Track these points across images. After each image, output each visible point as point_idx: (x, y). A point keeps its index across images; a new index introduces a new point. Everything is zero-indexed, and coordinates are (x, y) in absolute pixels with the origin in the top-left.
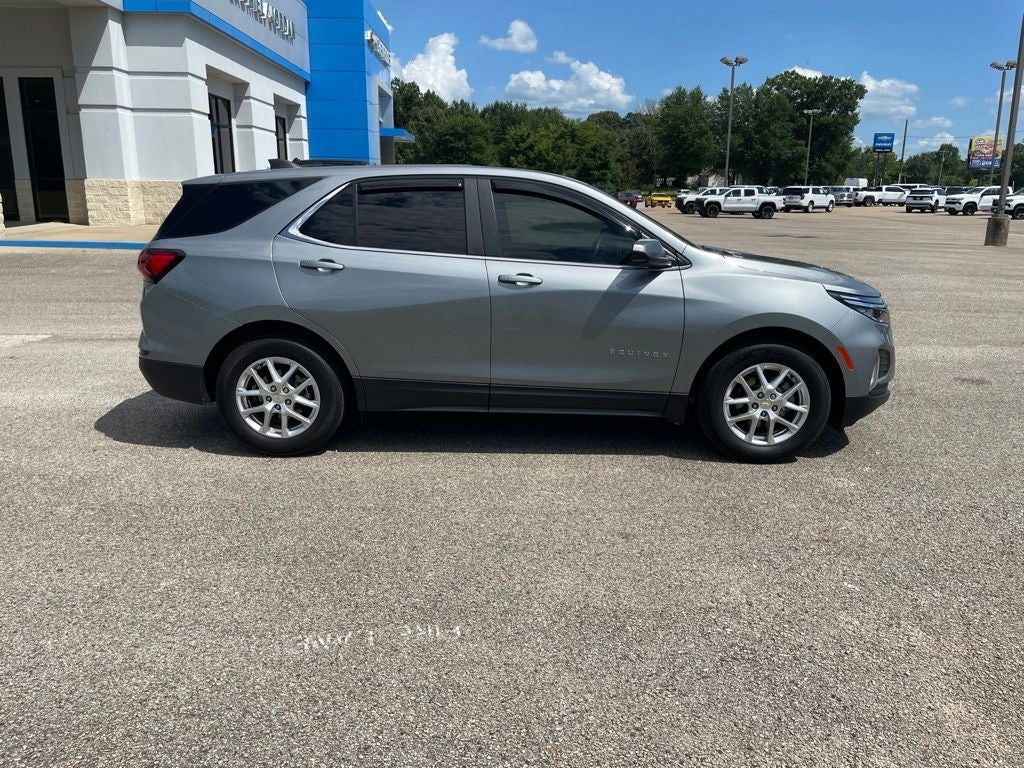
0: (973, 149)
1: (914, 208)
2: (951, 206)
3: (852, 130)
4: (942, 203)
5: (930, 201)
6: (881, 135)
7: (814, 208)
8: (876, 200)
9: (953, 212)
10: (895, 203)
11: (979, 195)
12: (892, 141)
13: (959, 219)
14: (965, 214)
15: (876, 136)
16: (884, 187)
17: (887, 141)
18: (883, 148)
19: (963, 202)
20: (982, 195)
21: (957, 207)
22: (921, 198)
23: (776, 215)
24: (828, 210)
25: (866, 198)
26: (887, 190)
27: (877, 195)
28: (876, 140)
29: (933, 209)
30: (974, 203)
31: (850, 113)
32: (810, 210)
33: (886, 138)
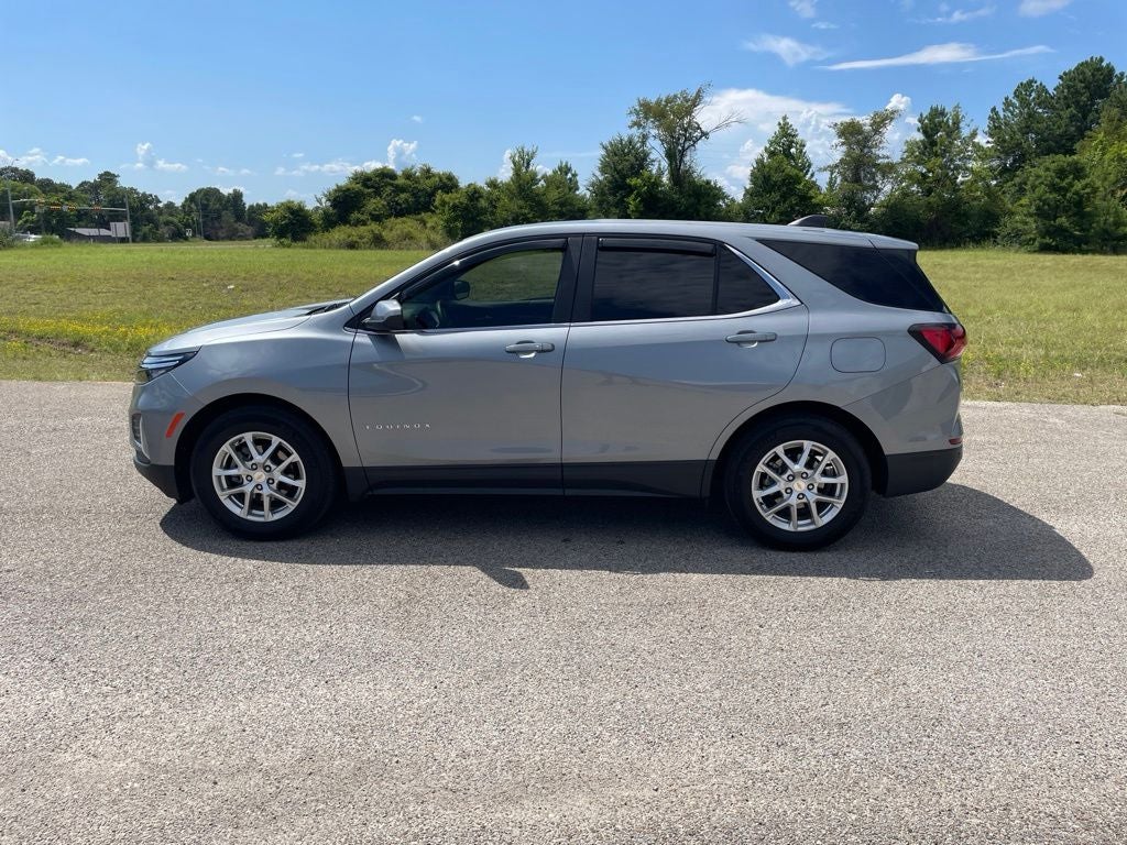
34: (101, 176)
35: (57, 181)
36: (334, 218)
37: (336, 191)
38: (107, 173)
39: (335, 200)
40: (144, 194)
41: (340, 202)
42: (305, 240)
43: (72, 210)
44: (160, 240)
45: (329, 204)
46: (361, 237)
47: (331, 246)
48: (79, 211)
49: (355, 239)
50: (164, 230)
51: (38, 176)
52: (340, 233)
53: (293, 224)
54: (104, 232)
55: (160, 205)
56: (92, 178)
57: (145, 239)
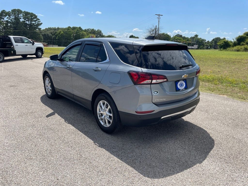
34: (195, 36)
35: (186, 37)
36: (236, 44)
37: (238, 37)
38: (196, 35)
39: (238, 39)
40: (203, 39)
41: (239, 40)
42: (226, 49)
43: (187, 43)
44: (204, 49)
45: (236, 40)
46: (241, 49)
47: (233, 51)
48: (189, 43)
49: (239, 49)
50: (205, 47)
51: (183, 36)
52: (236, 48)
53: (224, 45)
54: (193, 47)
55: (206, 41)
56: (193, 36)
57: (201, 49)
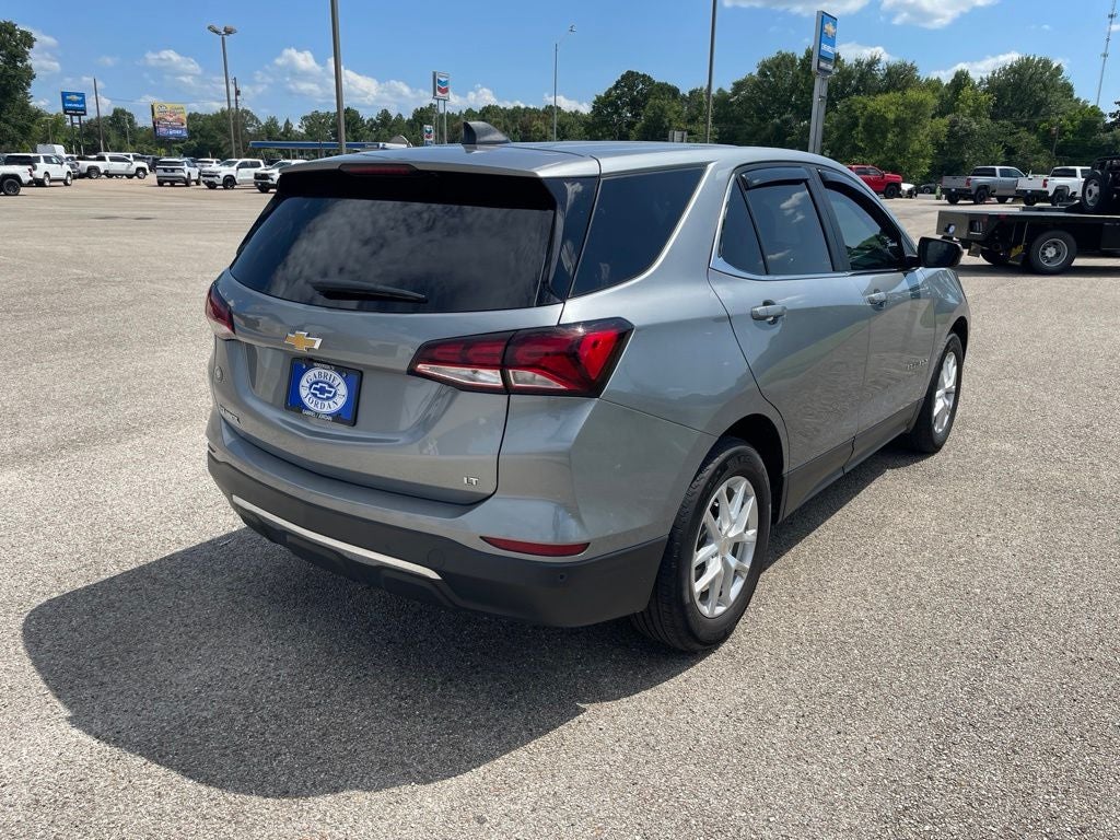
0: (157, 115)
1: (166, 181)
2: (210, 179)
3: (29, 85)
4: (194, 176)
5: (182, 174)
6: (70, 94)
7: (51, 181)
8: (102, 171)
9: (212, 186)
10: (122, 175)
11: (235, 168)
12: (83, 102)
13: (220, 193)
14: (226, 188)
15: (64, 95)
16: (107, 155)
17: (77, 102)
18: (76, 109)
19: (222, 175)
20: (238, 168)
21: (215, 180)
22: (173, 170)
23: (23, 190)
24: (66, 184)
25: (90, 169)
26: (112, 159)
27: (102, 166)
28: (64, 100)
29: (187, 183)
30: (232, 176)
31: (19, 64)
32: (47, 183)
33: (75, 98)
